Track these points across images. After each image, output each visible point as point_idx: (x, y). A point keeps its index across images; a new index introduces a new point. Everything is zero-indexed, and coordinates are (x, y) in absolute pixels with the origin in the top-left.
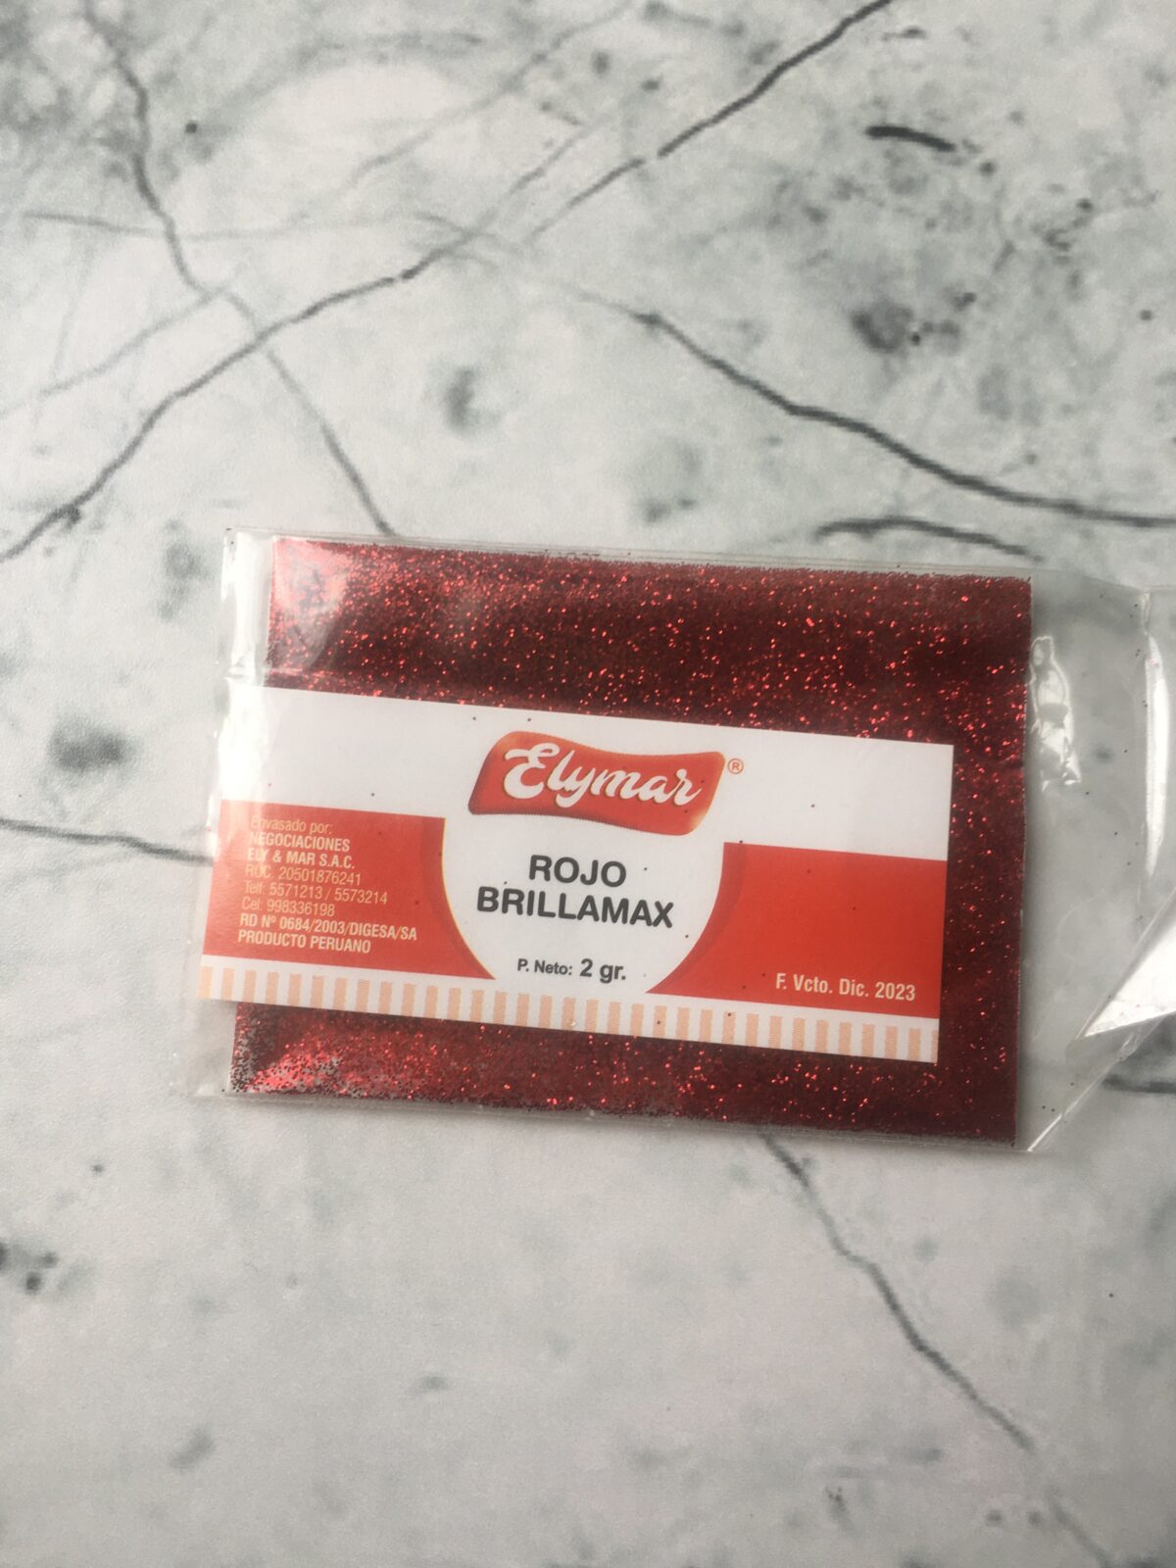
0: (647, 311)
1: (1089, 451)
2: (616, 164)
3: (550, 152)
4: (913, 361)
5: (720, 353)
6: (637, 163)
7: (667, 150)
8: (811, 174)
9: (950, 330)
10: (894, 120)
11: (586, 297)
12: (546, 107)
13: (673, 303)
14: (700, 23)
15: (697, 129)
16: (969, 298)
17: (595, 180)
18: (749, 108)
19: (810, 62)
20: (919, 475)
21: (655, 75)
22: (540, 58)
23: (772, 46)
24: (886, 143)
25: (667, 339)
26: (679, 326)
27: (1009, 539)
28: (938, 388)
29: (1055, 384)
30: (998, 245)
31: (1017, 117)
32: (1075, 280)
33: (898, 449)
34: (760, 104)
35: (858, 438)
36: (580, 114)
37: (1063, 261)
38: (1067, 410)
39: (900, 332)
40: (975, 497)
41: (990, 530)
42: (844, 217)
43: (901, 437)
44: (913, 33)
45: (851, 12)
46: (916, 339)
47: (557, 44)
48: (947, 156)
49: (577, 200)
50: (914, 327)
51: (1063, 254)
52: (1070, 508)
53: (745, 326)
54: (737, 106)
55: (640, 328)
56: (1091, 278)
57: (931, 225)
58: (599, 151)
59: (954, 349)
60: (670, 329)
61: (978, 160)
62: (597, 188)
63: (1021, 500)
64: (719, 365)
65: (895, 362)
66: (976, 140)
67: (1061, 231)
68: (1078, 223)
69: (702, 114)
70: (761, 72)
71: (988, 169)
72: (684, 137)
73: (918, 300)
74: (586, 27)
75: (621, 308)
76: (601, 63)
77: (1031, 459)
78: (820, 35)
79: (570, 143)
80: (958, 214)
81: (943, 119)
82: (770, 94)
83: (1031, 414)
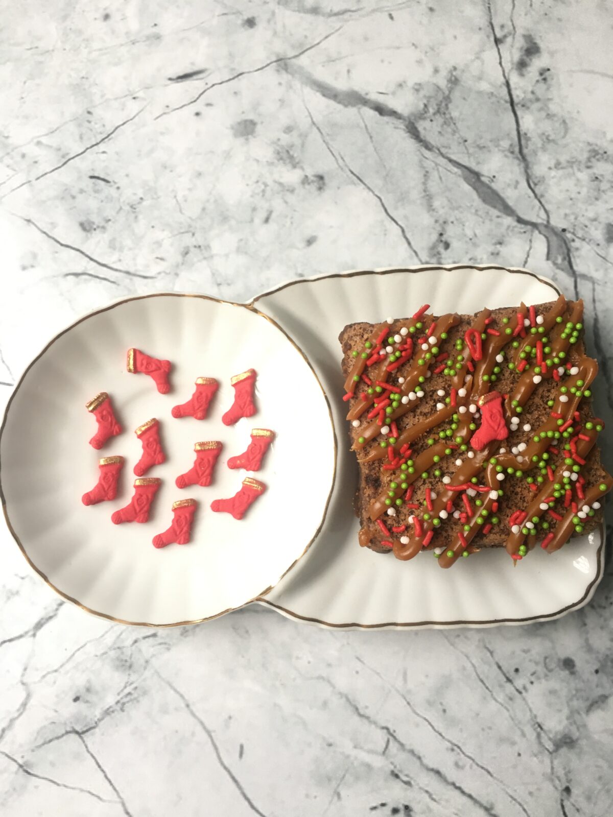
0: (28, 218)
1: (134, 259)
2: (25, 182)
3: (8, 178)
4: (93, 235)
5: (45, 230)
6: (29, 182)
7: (38, 179)
8: (74, 187)
9: (103, 228)
10: (96, 175)
11: (13, 214)
12: (8, 166)
13: (34, 216)
14: (50, 147)
15: (46, 174)
16: (109, 220)
17: (19, 185)
18: (60, 170)
19: (76, 159)
20: (92, 263)
21: (36, 160)
22: (8, 154)
23: (68, 154)
24: (94, 180)
25: (32, 226)
26: (36, 223)
27: (112, 280)
28: (99, 242)
29: (128, 242)
30: (118, 208)
31: (127, 175)
32: (136, 217)
33: (87, 256)
34: (62, 168)
35: (78, 253)
36: (17, 169)
37: (134, 212)
38: (130, 249)
39: (91, 227)
40: (105, 269)
41: (107, 277)
42: (80, 197)
43: (88, 253)
44: (104, 152)
45: (89, 146)
46: (95, 229)
47: (13, 151)
48: (108, 184)
49: (14, 190)
50: (95, 227)
51: (134, 210)
52: (128, 273)
53: (52, 223)
54: (56, 169)
55: (25, 222)
56: (140, 217)
57: (102, 201)
58: (21, 178)
59: (104, 232)
60: (33, 223)
61: (116, 186)
62: (18, 187)
63: (116, 270)
64: (45, 233)
65: (89, 235)
66: (116, 181)
67: (135, 205)
68: (139, 203)
69: (48, 170)
70: (64, 160)
71: (118, 188)
72: (42, 176)
73: (97, 220)
74: (21, 146)
75: (22, 218)
76: (23, 156)
77: (120, 260)
78: (80, 152)
79: (13, 176)
80: (109, 199)
81: (108, 175)
82: (65, 166)
83: (121, 249)
